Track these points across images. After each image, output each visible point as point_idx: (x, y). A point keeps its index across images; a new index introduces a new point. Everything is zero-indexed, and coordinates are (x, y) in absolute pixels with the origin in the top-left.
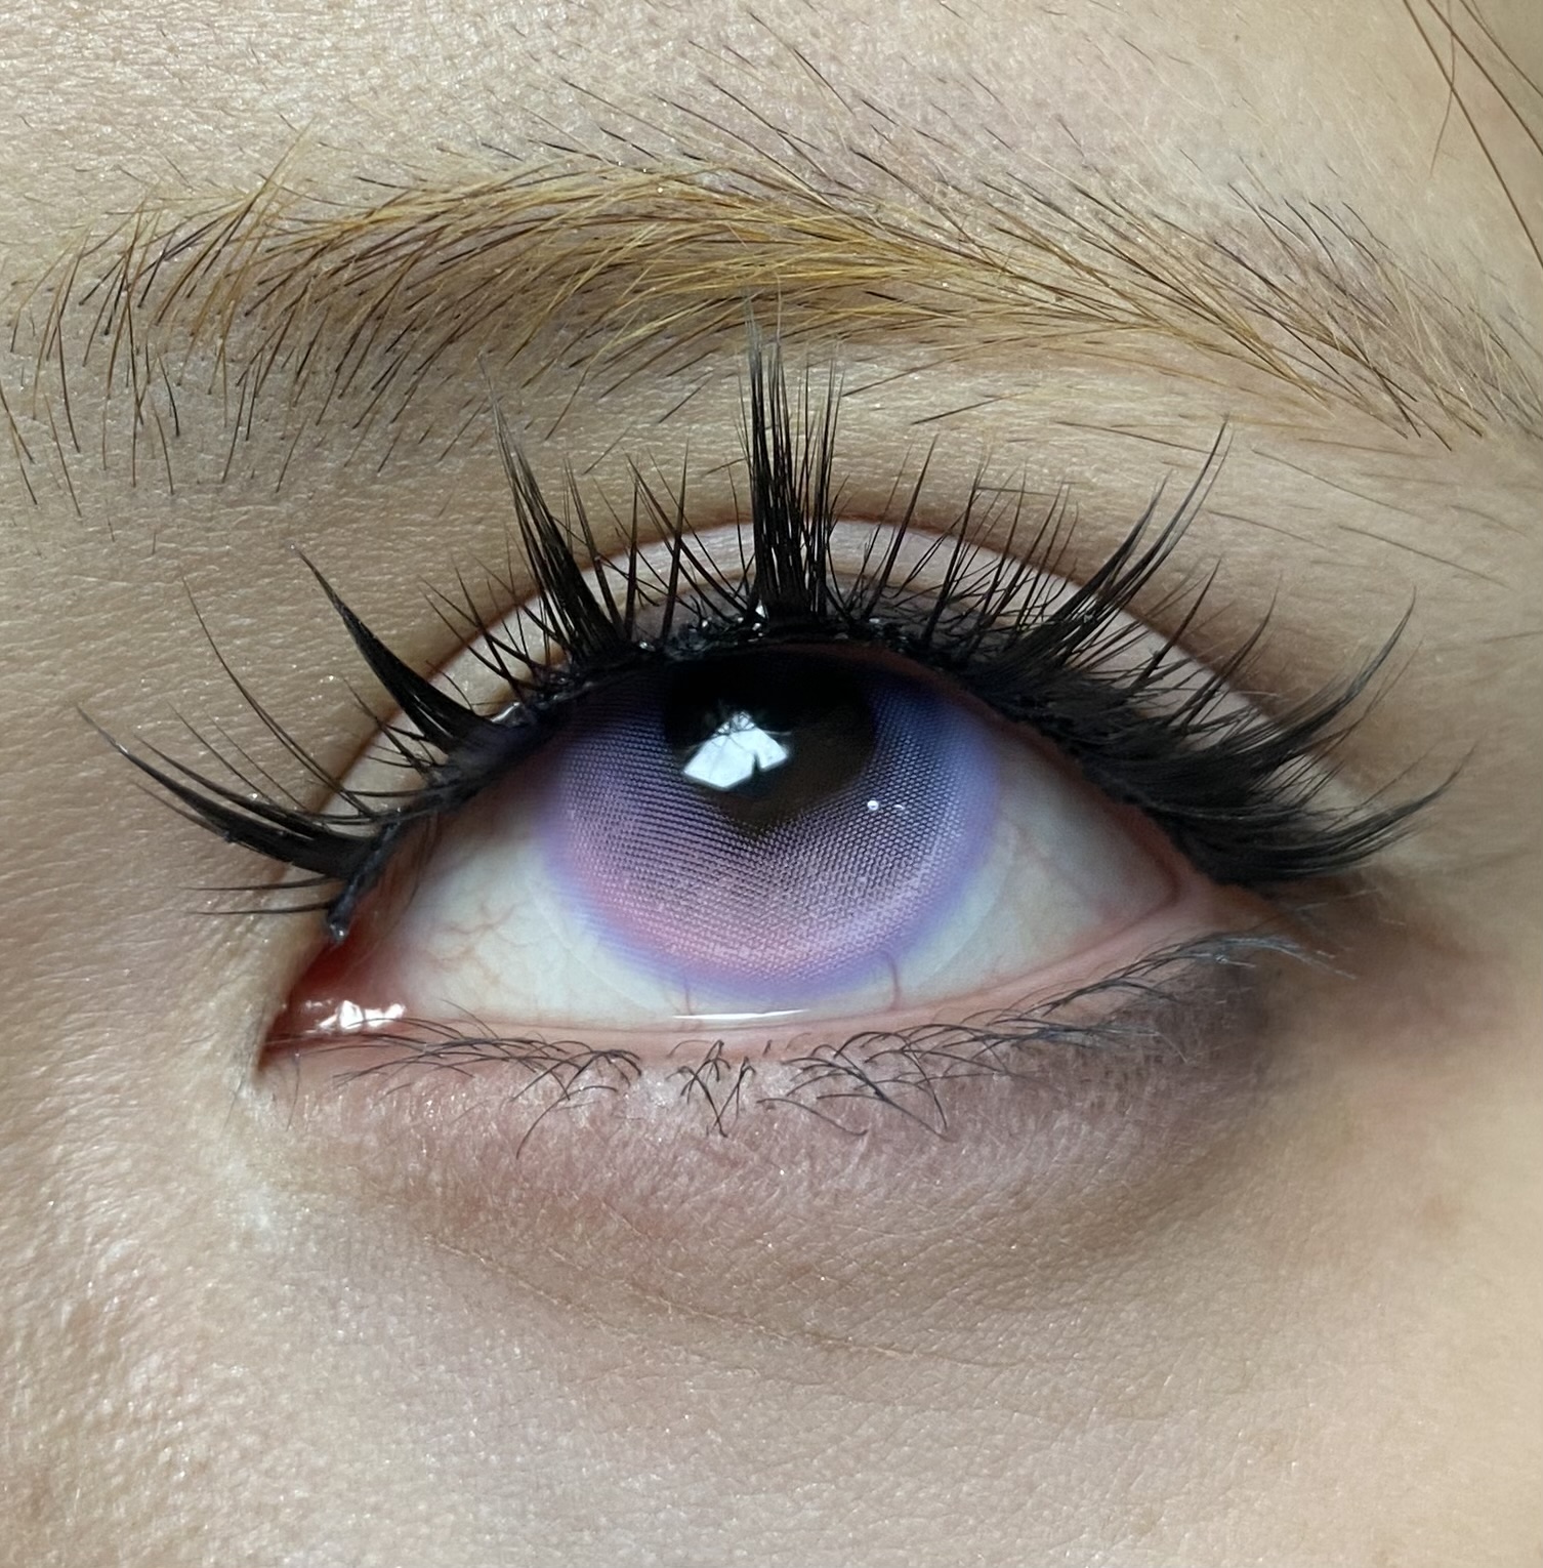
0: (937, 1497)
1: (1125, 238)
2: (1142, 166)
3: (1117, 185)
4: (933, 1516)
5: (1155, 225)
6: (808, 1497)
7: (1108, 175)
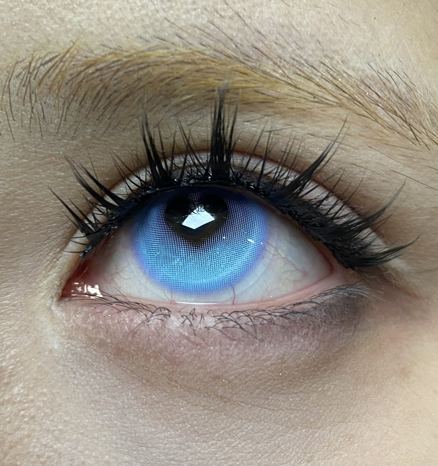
0: (250, 448)
1: (335, 79)
2: (342, 57)
3: (335, 62)
4: (249, 453)
5: (345, 75)
6: (213, 445)
7: (332, 59)
